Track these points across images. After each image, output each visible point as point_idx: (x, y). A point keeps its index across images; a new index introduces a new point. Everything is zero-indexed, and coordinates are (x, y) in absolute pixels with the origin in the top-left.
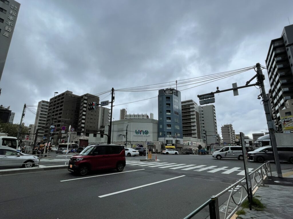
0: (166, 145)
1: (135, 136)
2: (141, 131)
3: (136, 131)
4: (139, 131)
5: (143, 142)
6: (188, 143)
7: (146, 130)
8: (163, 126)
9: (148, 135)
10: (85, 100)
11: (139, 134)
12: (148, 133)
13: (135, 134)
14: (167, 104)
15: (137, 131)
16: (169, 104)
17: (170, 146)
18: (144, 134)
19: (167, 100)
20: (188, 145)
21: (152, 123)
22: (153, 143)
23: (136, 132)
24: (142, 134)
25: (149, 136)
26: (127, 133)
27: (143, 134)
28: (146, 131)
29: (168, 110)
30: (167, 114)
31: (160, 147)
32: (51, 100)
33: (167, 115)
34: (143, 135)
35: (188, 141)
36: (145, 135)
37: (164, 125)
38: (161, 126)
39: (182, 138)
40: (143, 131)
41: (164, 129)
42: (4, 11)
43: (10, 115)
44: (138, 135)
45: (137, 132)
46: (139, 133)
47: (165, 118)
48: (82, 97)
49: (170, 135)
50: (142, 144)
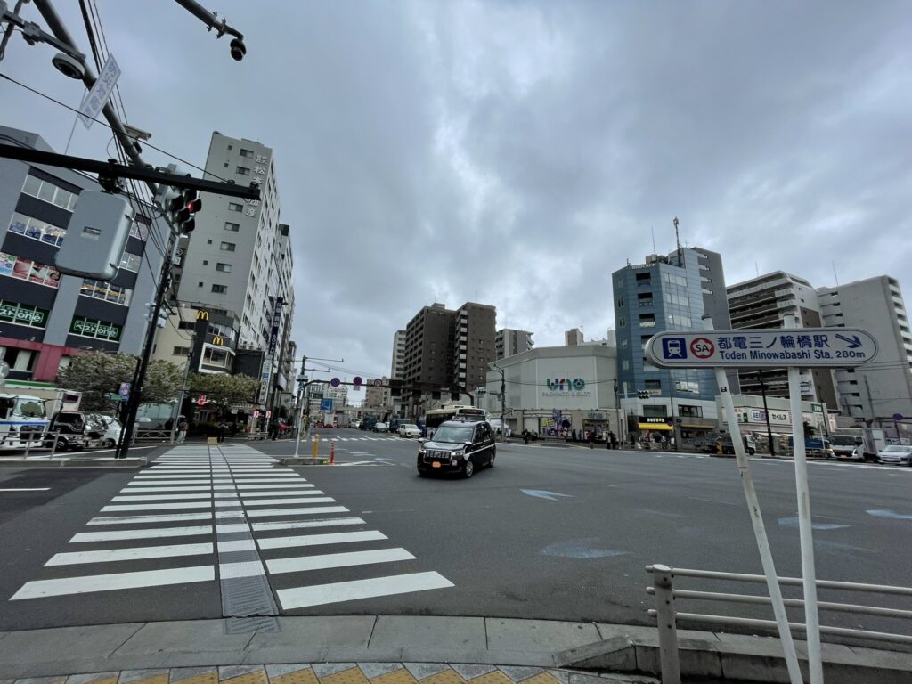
0: (643, 420)
1: (547, 395)
2: (563, 381)
3: (549, 380)
4: (557, 380)
5: (570, 411)
6: (745, 415)
7: (578, 377)
8: (631, 364)
9: (582, 392)
10: (464, 317)
11: (558, 390)
12: (583, 384)
13: (547, 390)
14: (641, 296)
15: (553, 381)
16: (649, 295)
17: (659, 422)
18: (573, 387)
19: (639, 285)
20: (743, 421)
21: (595, 358)
22: (601, 416)
23: (550, 385)
24: (566, 387)
25: (587, 394)
26: (503, 387)
27: (570, 389)
28: (576, 380)
29: (645, 313)
30: (642, 325)
31: (625, 427)
32: (408, 326)
33: (644, 328)
34: (570, 392)
35: (742, 409)
36: (574, 391)
37: (635, 360)
38: (626, 365)
39: (714, 399)
40: (568, 381)
41: (636, 371)
42: (246, 172)
43: (263, 360)
44: (554, 392)
45: (553, 384)
46: (559, 388)
47: (636, 338)
48: (458, 312)
49: (656, 391)
50: (568, 417)
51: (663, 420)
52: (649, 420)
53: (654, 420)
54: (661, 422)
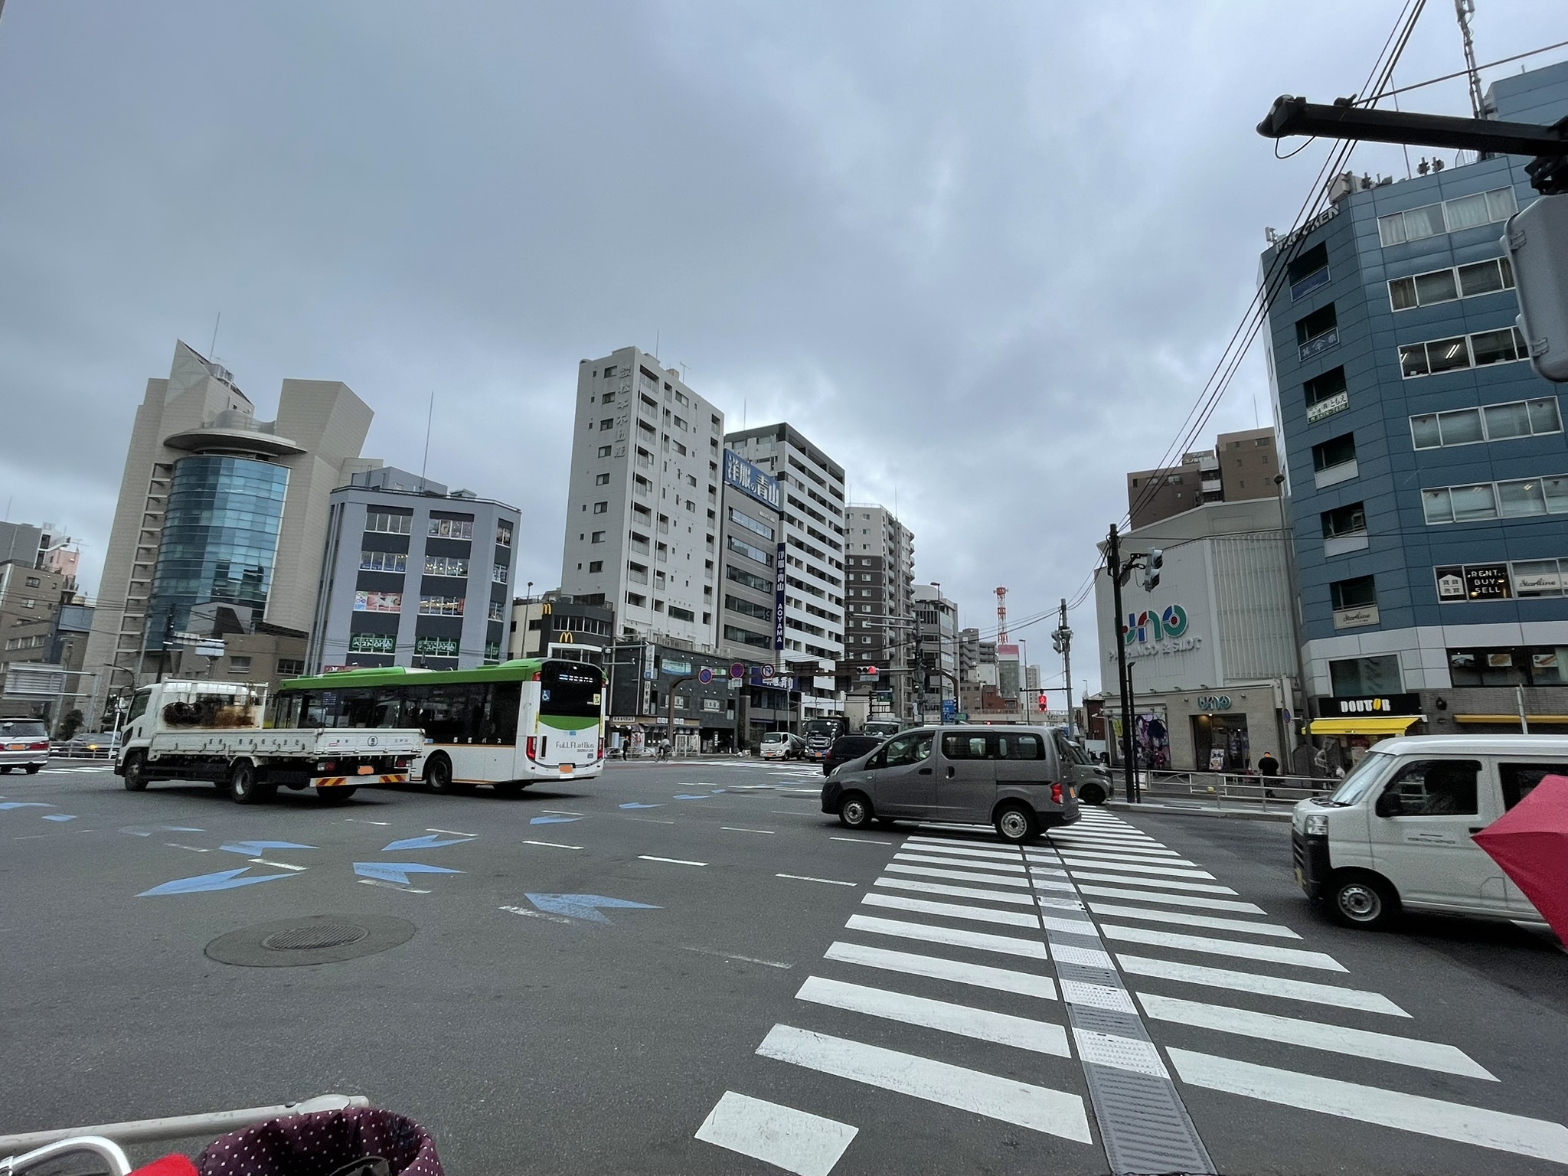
2: (1143, 620)
4: (1131, 618)
5: (1163, 695)
9: (1182, 643)
11: (1136, 645)
17: (1374, 712)
18: (1164, 633)
19: (1299, 293)
21: (1208, 543)
25: (1192, 648)
27: (1159, 638)
28: (1168, 612)
29: (1318, 373)
30: (1313, 411)
33: (1319, 420)
34: (1159, 647)
36: (1168, 641)
40: (1153, 615)
46: (1137, 639)
49: (1364, 611)
50: (1159, 713)
51: (1386, 705)
52: (1344, 706)
53: (1359, 705)
54: (1379, 713)
